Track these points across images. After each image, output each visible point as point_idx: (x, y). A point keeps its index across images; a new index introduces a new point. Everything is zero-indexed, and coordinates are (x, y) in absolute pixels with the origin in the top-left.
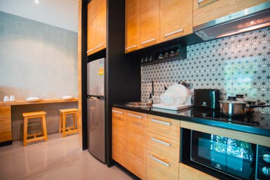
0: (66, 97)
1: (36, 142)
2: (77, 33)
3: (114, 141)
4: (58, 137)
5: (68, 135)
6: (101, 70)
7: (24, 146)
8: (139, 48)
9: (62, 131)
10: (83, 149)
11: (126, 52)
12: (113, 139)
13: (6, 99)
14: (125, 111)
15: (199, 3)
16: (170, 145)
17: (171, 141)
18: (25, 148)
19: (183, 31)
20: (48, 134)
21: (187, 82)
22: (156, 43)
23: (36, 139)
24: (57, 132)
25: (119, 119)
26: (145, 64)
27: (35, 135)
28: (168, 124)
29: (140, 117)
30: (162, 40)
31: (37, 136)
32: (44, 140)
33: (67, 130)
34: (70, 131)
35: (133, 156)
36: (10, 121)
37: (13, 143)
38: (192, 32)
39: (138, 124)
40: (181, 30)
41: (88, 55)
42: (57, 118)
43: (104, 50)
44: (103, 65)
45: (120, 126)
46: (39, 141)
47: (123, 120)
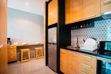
0: (37, 43)
1: (26, 62)
2: (43, 16)
3: (61, 63)
4: (34, 60)
5: (38, 59)
6: (55, 32)
7: (21, 63)
8: (72, 23)
9: (36, 57)
10: (46, 66)
11: (65, 24)
12: (60, 62)
13: (15, 44)
14: (67, 50)
15: (104, 3)
16: (91, 67)
17: (92, 65)
18: (22, 64)
19: (95, 16)
20: (30, 58)
21: (95, 38)
22: (81, 21)
23: (26, 60)
24: (34, 57)
25: (64, 53)
26: (73, 29)
27: (25, 58)
28: (91, 58)
29: (75, 53)
30: (84, 19)
31: (26, 59)
32: (29, 61)
33: (38, 57)
34: (39, 57)
35: (71, 70)
36: (16, 52)
37: (17, 61)
38: (100, 16)
39: (74, 56)
40: (95, 15)
41: (48, 25)
42: (33, 51)
43: (57, 24)
44: (56, 30)
45: (64, 57)
46: (27, 61)
47: (66, 54)
